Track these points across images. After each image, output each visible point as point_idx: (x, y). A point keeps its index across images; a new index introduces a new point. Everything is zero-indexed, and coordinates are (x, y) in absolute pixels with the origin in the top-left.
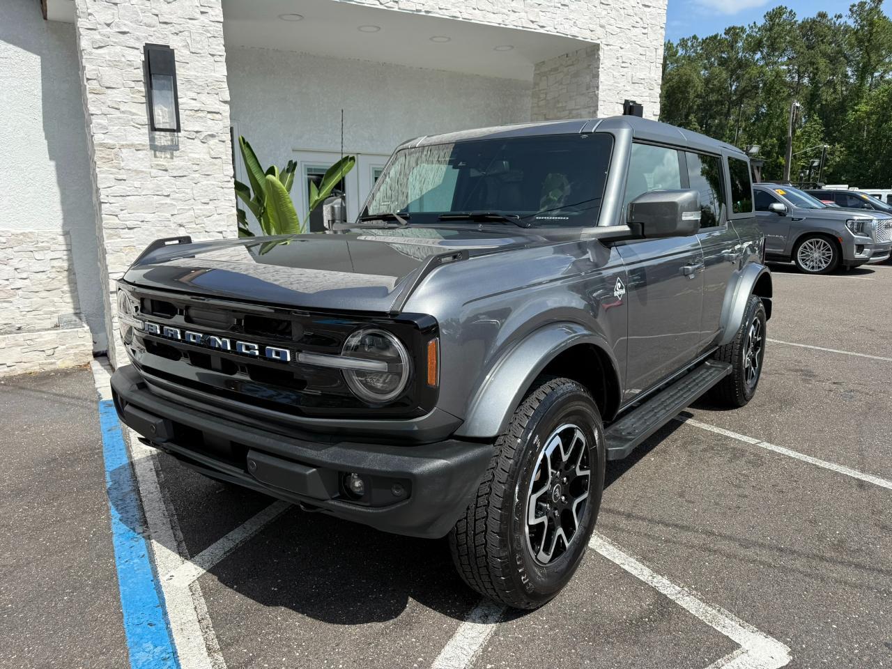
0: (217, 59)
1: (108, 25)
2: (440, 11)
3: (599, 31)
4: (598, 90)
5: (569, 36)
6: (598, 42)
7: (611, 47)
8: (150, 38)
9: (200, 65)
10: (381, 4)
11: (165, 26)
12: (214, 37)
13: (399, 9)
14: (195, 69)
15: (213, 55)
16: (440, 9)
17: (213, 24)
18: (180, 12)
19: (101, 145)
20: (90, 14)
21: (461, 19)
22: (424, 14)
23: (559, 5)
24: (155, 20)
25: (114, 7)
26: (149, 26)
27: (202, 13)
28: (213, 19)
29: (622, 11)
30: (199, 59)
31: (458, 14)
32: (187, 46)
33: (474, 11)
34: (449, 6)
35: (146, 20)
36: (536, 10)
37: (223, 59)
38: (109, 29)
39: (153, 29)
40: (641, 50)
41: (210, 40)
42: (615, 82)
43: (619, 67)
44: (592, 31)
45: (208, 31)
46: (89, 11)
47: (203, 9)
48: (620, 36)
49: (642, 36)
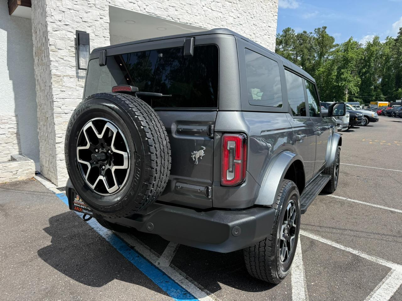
0: (106, 39)
1: (60, 21)
2: (195, 24)
3: (253, 36)
8: (78, 28)
9: (99, 41)
10: (173, 19)
11: (85, 23)
12: (105, 29)
13: (180, 22)
14: (97, 43)
15: (104, 37)
16: (195, 23)
17: (105, 23)
18: (91, 17)
19: (55, 75)
20: (52, 16)
21: (203, 28)
22: (189, 24)
23: (239, 24)
24: (80, 20)
25: (63, 13)
26: (78, 23)
27: (101, 18)
28: (105, 21)
29: (261, 28)
30: (99, 38)
31: (202, 26)
32: (94, 32)
33: (208, 25)
34: (199, 22)
35: (78, 20)
36: (230, 25)
37: (109, 39)
38: (60, 23)
39: (79, 24)
40: (267, 44)
41: (104, 30)
44: (251, 35)
45: (103, 27)
46: (52, 14)
47: (101, 17)
48: (260, 38)
49: (268, 39)
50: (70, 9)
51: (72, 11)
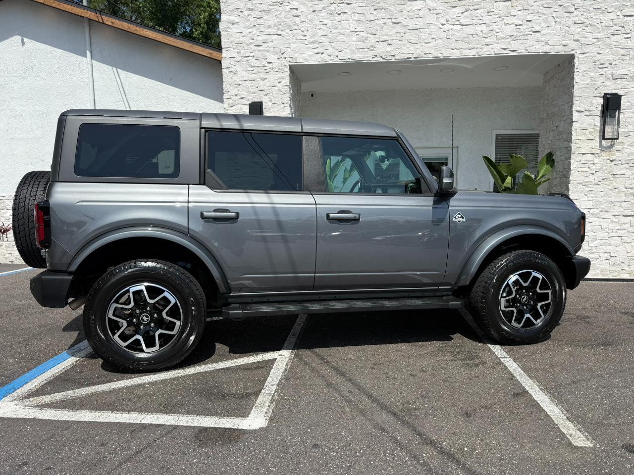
0: (285, 105)
1: (236, 95)
2: (425, 56)
3: (573, 45)
4: (573, 89)
5: (541, 53)
6: (573, 52)
7: (587, 55)
8: (254, 99)
9: (277, 109)
10: (383, 59)
11: (261, 92)
12: (285, 94)
13: (395, 59)
14: (274, 111)
15: (283, 103)
16: (425, 54)
17: (284, 87)
18: (268, 84)
20: (228, 91)
21: (442, 58)
22: (413, 59)
23: (531, 33)
24: (257, 90)
25: (239, 86)
26: (254, 93)
27: (279, 82)
28: (284, 85)
29: (599, 26)
30: (277, 106)
31: (440, 55)
32: (271, 101)
33: (452, 51)
34: (432, 51)
35: (253, 91)
36: (507, 40)
37: (288, 105)
38: (236, 97)
39: (255, 94)
40: (622, 52)
41: (282, 96)
42: (592, 81)
43: (597, 68)
44: (565, 46)
45: (281, 91)
46: (228, 90)
47: (280, 81)
48: (597, 45)
49: (624, 40)
50: (245, 80)
51: (247, 82)
